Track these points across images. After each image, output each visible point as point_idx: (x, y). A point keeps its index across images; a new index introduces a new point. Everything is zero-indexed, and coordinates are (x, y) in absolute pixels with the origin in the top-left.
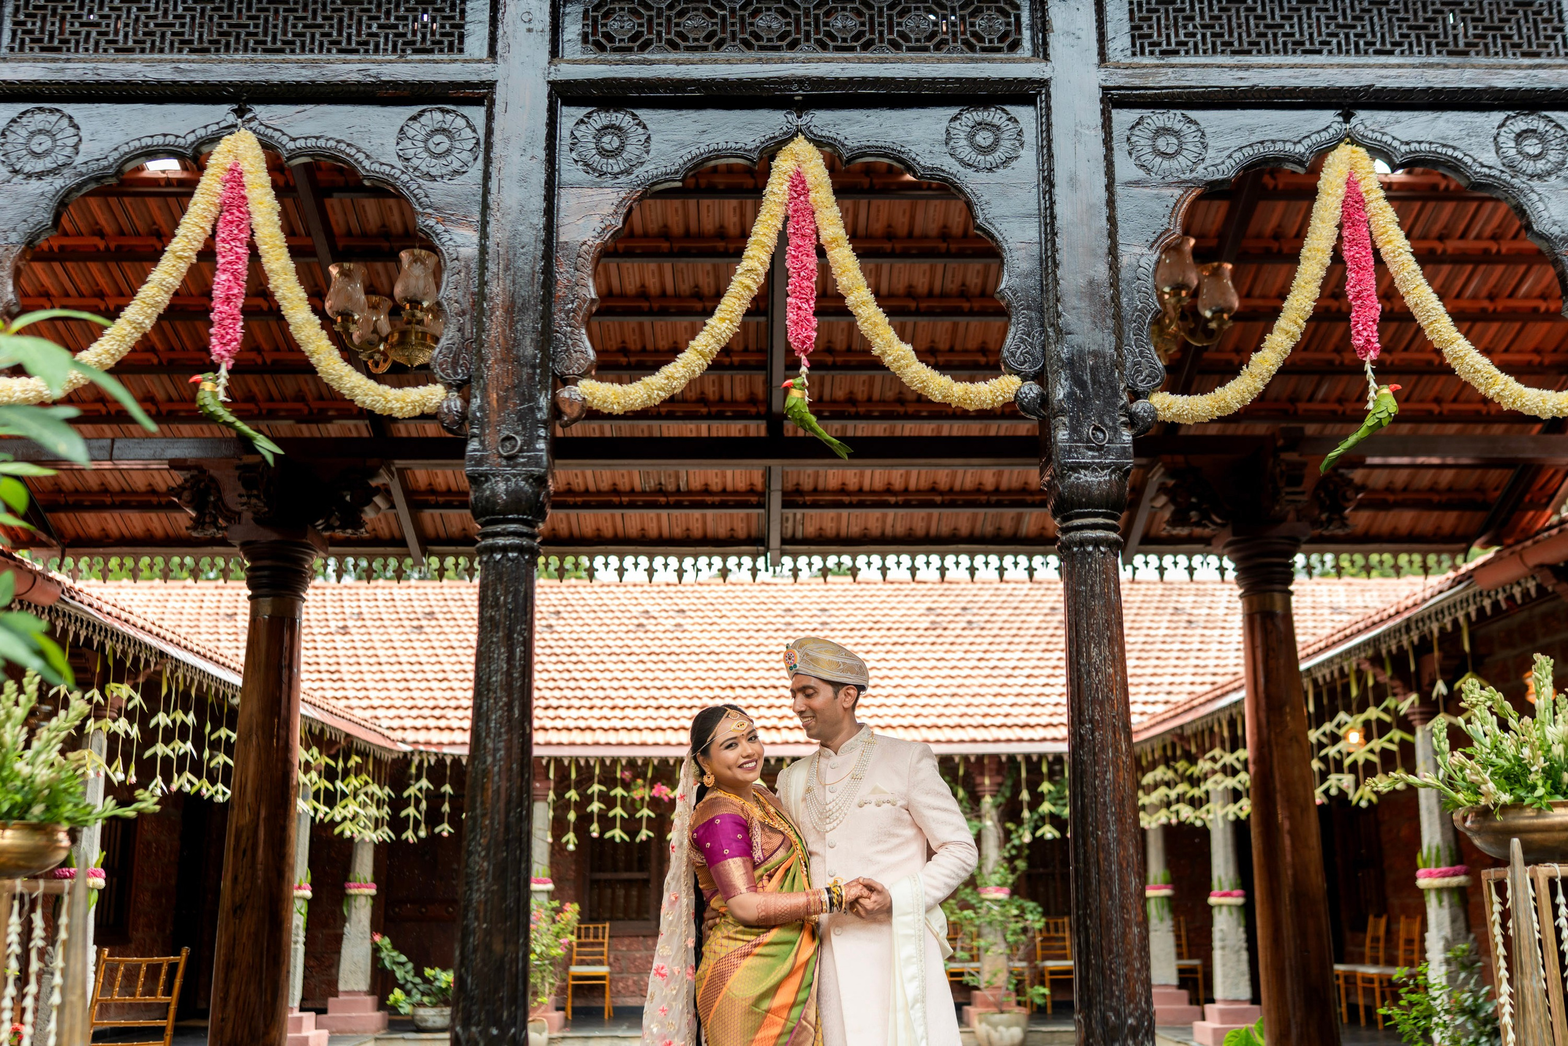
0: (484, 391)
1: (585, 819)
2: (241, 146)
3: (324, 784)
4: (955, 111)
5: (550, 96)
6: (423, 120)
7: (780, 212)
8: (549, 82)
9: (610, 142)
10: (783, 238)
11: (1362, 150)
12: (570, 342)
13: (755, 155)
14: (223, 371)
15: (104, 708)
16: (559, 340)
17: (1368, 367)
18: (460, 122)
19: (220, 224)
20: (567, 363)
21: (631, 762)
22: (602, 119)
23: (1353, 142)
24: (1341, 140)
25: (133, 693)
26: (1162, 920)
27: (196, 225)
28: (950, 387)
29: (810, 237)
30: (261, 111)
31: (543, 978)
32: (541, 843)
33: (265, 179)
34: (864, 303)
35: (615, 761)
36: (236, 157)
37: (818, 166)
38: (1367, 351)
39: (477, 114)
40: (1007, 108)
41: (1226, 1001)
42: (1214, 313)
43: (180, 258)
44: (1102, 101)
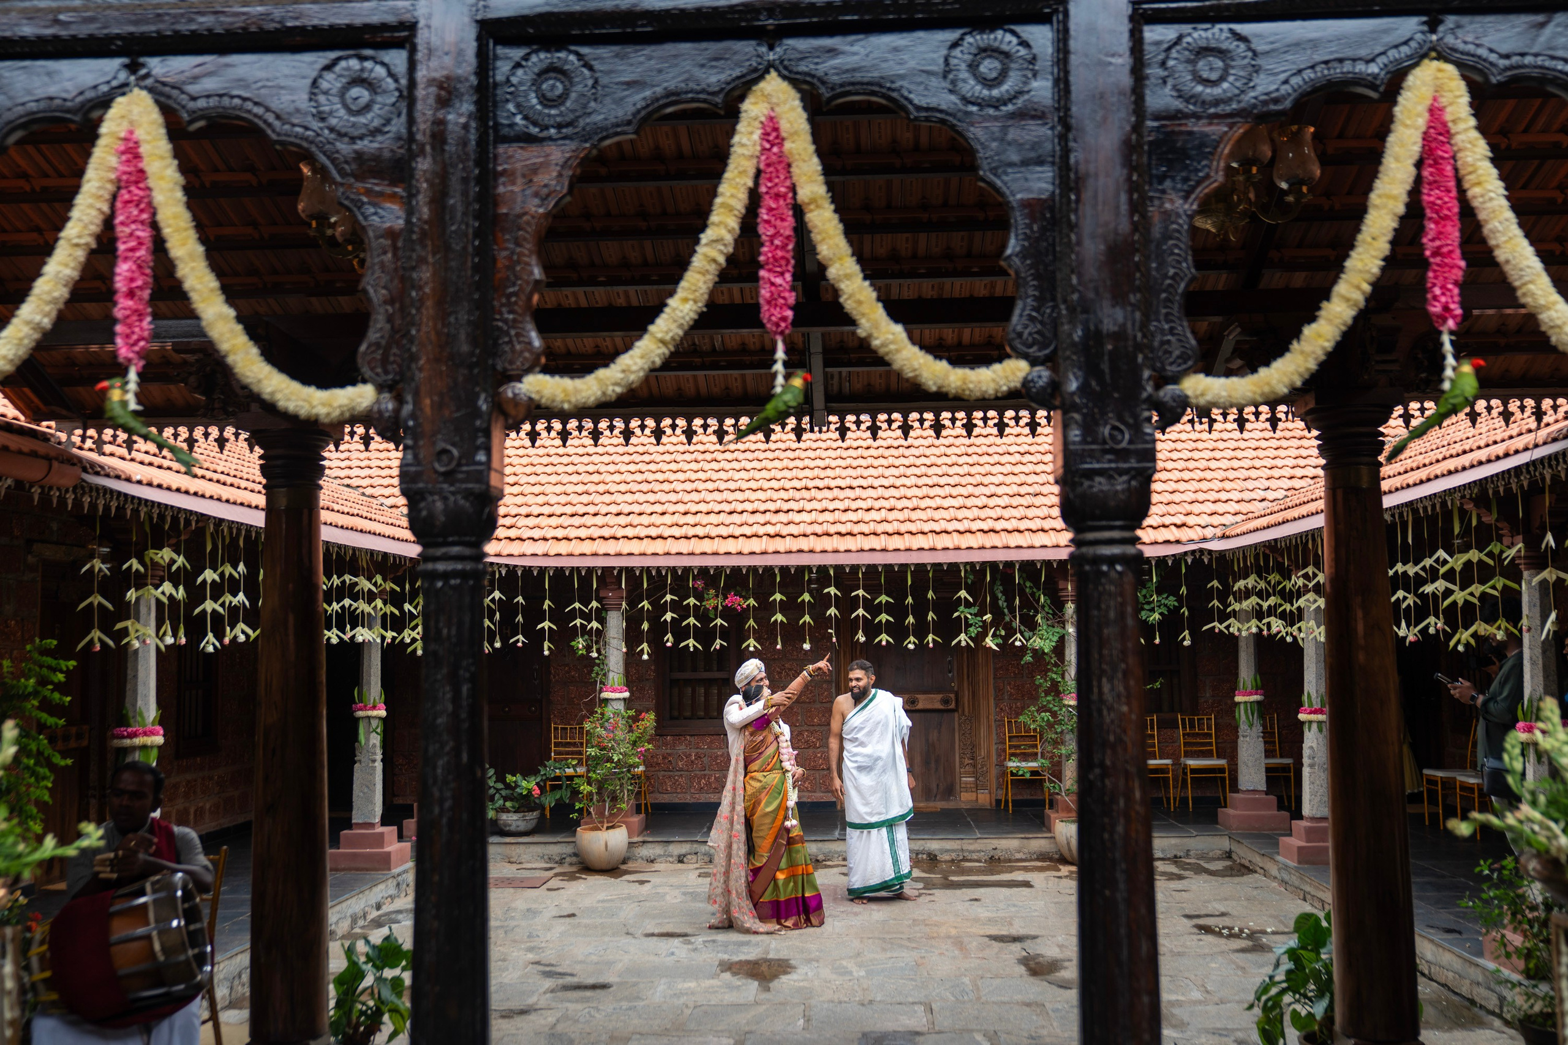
0: (416, 394)
1: (658, 629)
2: (136, 110)
3: (390, 609)
4: (952, 35)
5: (479, 38)
6: (337, 69)
7: (750, 167)
8: (477, 22)
9: (554, 86)
10: (754, 198)
11: (1450, 68)
12: (513, 332)
13: (719, 99)
14: (132, 376)
15: (145, 576)
16: (499, 329)
17: (1446, 339)
18: (380, 71)
19: (119, 205)
20: (509, 356)
21: (704, 571)
22: (540, 59)
23: (1441, 57)
24: (1425, 56)
25: (175, 556)
26: (1251, 726)
27: (91, 206)
28: (947, 376)
29: (784, 196)
30: (158, 66)
31: (622, 785)
32: (616, 652)
33: (164, 146)
34: (848, 277)
35: (687, 570)
36: (131, 122)
37: (793, 109)
38: (1444, 320)
39: (397, 58)
40: (1018, 29)
41: (1313, 819)
42: (1291, 185)
43: (77, 245)
44: (1131, 19)
